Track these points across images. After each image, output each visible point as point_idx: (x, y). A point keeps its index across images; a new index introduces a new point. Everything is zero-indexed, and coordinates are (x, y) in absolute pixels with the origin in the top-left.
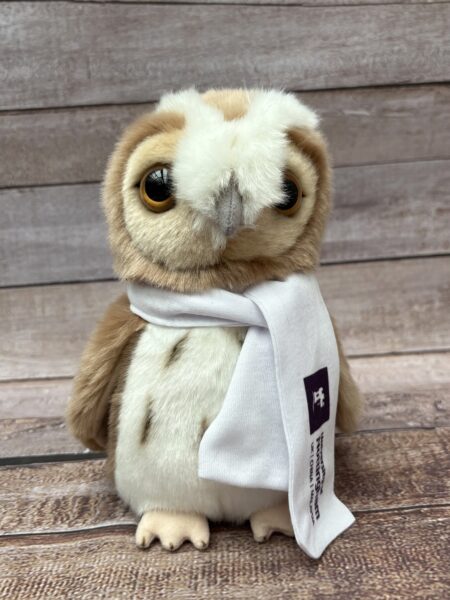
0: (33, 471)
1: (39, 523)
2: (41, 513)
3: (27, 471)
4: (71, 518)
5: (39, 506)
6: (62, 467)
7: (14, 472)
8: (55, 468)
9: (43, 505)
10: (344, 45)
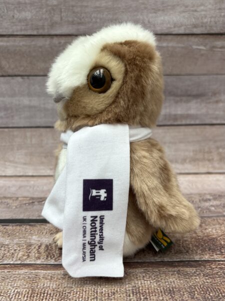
0: (31, 227)
1: (39, 258)
2: (39, 252)
3: (28, 227)
4: (56, 257)
5: (37, 248)
6: (46, 226)
7: (21, 227)
8: (43, 226)
9: (39, 247)
10: (196, 11)
